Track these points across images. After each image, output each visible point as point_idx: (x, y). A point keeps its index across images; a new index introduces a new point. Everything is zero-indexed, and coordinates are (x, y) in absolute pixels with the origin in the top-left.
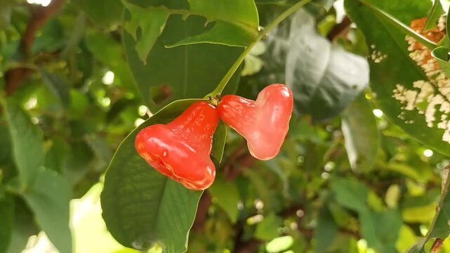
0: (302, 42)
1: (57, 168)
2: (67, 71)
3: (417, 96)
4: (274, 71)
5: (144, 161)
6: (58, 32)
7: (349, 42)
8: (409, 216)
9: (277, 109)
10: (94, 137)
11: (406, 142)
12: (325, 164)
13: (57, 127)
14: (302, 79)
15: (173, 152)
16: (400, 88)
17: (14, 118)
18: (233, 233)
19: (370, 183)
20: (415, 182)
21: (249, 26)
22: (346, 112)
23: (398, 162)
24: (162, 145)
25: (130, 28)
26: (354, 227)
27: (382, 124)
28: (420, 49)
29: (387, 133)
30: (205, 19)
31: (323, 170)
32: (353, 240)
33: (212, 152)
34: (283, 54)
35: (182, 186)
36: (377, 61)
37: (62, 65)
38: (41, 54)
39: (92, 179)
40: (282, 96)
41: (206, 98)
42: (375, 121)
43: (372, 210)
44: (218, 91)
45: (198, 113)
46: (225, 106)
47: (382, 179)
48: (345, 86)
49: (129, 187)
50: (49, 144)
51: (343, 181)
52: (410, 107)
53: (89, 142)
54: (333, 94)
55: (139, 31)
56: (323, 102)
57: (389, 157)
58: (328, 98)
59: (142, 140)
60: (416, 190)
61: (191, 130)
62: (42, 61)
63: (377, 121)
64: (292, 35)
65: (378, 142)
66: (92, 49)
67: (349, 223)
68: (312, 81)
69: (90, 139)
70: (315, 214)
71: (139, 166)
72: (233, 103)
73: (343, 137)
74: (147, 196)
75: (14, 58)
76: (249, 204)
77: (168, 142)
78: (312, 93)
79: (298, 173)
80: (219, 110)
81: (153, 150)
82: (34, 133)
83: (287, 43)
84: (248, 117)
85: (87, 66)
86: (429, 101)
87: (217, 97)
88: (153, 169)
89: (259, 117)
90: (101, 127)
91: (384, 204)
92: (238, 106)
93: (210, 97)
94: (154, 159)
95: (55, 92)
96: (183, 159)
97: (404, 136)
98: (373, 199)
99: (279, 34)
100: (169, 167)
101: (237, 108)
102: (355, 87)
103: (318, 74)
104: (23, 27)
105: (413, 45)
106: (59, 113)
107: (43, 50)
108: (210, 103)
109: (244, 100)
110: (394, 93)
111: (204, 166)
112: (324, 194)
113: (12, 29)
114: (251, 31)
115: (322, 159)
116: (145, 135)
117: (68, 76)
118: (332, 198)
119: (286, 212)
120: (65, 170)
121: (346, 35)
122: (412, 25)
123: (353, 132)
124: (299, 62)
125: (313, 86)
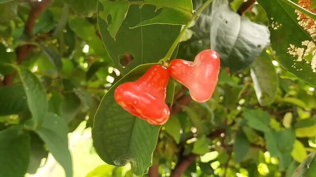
0: (221, 17)
1: (56, 111)
2: (58, 45)
3: (304, 51)
4: (201, 38)
5: (120, 107)
6: (50, 18)
7: (253, 14)
8: (300, 133)
9: (209, 68)
10: (79, 89)
11: (296, 82)
12: (239, 101)
13: (53, 84)
14: (222, 43)
15: (141, 101)
16: (292, 46)
17: (26, 78)
18: (177, 150)
19: (271, 112)
20: (304, 110)
21: (186, 10)
22: (253, 64)
23: (291, 96)
24: (133, 96)
25: (103, 16)
26: (261, 143)
27: (278, 70)
28: (306, 18)
29: (282, 77)
30: (155, 7)
31: (238, 105)
32: (261, 152)
33: (166, 99)
34: (207, 26)
35: (147, 122)
36: (276, 28)
37: (55, 41)
38: (39, 35)
39: (80, 118)
40: (212, 58)
41: (160, 62)
42: (274, 68)
43: (273, 130)
44: (168, 57)
45: (155, 72)
46: (173, 67)
47: (279, 109)
48: (252, 46)
49: (110, 125)
50: (50, 95)
51: (252, 111)
52: (300, 59)
53: (77, 93)
54: (244, 52)
55: (109, 17)
56: (238, 58)
57: (284, 93)
58: (240, 55)
59: (120, 93)
60: (304, 115)
61: (151, 84)
62: (41, 39)
63: (275, 68)
64: (213, 12)
65: (277, 83)
66: (74, 29)
67: (258, 140)
68: (229, 44)
69: (77, 91)
70: (233, 135)
71: (117, 110)
72: (179, 65)
73: (251, 81)
74: (123, 130)
75: (21, 38)
76: (187, 130)
77: (138, 94)
78: (229, 52)
79: (220, 107)
80: (170, 70)
81: (127, 100)
82: (40, 88)
83: (210, 18)
84: (189, 74)
85: (72, 41)
86: (313, 54)
87: (168, 61)
88: (127, 111)
89: (197, 73)
90: (83, 83)
91: (282, 126)
92: (182, 66)
93: (163, 62)
94: (128, 105)
95: (51, 60)
96: (148, 105)
97: (294, 78)
98: (274, 123)
99: (204, 12)
100: (139, 111)
101: (182, 68)
102: (259, 46)
103: (233, 39)
104: (26, 17)
105: (300, 16)
106: (55, 75)
107: (40, 32)
108: (163, 65)
109: (186, 62)
110: (288, 51)
111: (161, 108)
112: (239, 120)
113: (19, 19)
114: (187, 13)
115: (237, 97)
116: (121, 90)
117: (59, 48)
118: (245, 123)
119: (213, 135)
120: (62, 113)
121: (251, 9)
122: (299, 2)
123: (258, 77)
124: (219, 31)
125: (230, 47)
